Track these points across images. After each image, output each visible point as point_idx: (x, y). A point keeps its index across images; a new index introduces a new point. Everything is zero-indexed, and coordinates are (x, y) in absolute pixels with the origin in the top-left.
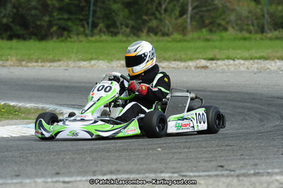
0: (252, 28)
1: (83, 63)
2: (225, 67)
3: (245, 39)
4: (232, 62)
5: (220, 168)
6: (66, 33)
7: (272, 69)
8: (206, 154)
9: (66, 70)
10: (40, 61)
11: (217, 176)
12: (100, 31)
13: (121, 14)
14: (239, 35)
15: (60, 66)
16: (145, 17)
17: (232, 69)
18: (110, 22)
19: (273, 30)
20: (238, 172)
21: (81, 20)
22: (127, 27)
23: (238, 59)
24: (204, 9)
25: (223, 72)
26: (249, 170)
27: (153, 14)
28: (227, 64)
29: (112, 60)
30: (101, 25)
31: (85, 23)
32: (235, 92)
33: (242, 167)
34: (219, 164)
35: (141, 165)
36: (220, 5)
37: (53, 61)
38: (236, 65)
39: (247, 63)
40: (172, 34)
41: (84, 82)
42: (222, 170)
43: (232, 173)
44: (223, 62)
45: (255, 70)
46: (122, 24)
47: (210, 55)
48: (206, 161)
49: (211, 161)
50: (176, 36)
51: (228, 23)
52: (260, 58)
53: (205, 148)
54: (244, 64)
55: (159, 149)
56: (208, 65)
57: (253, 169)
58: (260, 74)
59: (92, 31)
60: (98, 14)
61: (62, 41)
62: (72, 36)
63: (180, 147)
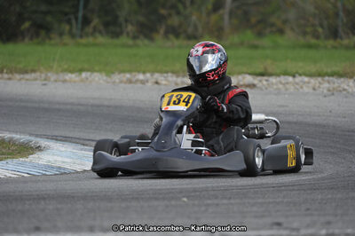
1: (70, 75)
2: (281, 86)
3: (310, 47)
4: (291, 79)
5: (275, 227)
6: (43, 33)
7: (350, 90)
8: (255, 209)
9: (45, 85)
10: (5, 71)
12: (95, 29)
14: (302, 40)
15: (36, 79)
16: (163, 12)
17: (292, 89)
18: (109, 19)
19: (351, 35)
21: (66, 14)
23: (300, 75)
25: (278, 93)
26: (319, 229)
28: (283, 82)
29: (113, 73)
30: (96, 21)
31: (72, 17)
32: (295, 123)
33: (308, 225)
34: (276, 220)
37: (26, 72)
38: (297, 84)
39: (313, 81)
40: (202, 36)
41: (72, 104)
42: (280, 229)
44: (278, 79)
46: (126, 21)
47: (261, 70)
48: (256, 217)
49: (262, 216)
51: (285, 22)
52: (332, 75)
53: (254, 199)
54: (309, 83)
55: (185, 199)
56: (256, 82)
57: (324, 228)
58: (332, 97)
59: (82, 29)
60: (92, 5)
61: (39, 44)
62: (53, 36)
63: (216, 198)
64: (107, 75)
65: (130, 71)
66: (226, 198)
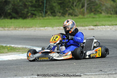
0: (112, 12)
1: (42, 28)
2: (101, 29)
3: (109, 17)
4: (104, 27)
5: (100, 71)
6: (34, 16)
8: (94, 66)
9: (35, 31)
10: (23, 28)
11: (99, 74)
12: (49, 15)
13: (57, 7)
14: (107, 15)
15: (32, 30)
16: (67, 9)
17: (104, 30)
18: (52, 11)
20: (108, 73)
21: (40, 10)
22: (60, 13)
23: (107, 25)
24: (92, 5)
25: (100, 31)
26: (113, 72)
27: (70, 7)
29: (54, 27)
30: (49, 12)
31: (42, 11)
32: (105, 39)
33: (110, 70)
34: (100, 69)
35: (67, 70)
36: (98, 3)
37: (29, 28)
38: (106, 28)
39: (111, 27)
40: (79, 15)
41: (42, 36)
42: (101, 72)
43: (106, 73)
44: (101, 27)
45: (114, 30)
46: (57, 12)
47: (95, 24)
48: (94, 68)
49: (97, 68)
50: (80, 16)
51: (102, 10)
52: (116, 25)
53: (94, 63)
54: (109, 27)
55: (75, 64)
56: (94, 28)
57: (114, 71)
59: (45, 15)
60: (48, 8)
61: (33, 19)
62: (37, 17)
63: (83, 63)
64: (52, 28)
65: (59, 26)
66: (86, 63)
